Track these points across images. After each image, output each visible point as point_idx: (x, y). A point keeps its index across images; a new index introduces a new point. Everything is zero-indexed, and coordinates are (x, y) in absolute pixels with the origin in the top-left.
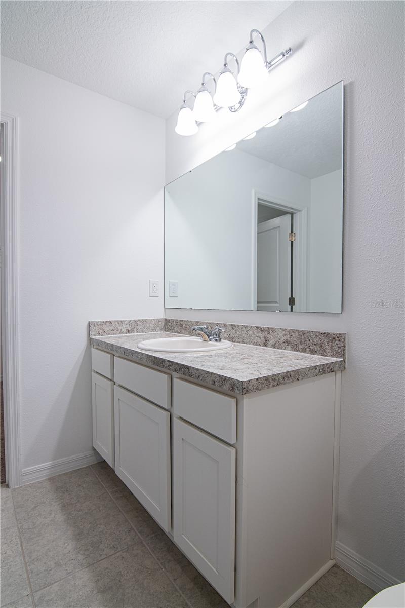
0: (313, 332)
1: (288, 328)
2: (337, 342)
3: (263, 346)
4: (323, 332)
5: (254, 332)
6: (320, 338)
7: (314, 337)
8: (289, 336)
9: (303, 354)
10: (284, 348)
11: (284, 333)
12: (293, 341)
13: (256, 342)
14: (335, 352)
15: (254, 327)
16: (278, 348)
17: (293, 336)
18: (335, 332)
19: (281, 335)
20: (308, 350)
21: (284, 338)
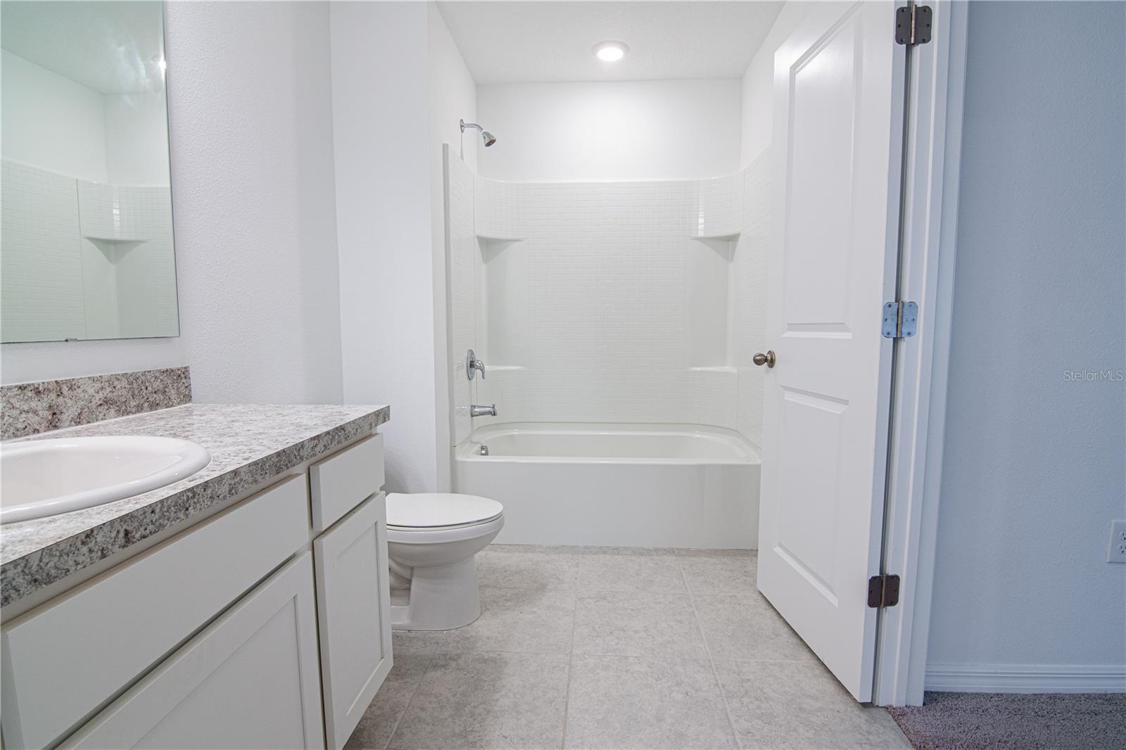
0: (149, 372)
1: (106, 374)
2: (184, 380)
3: (48, 429)
4: (165, 369)
5: (12, 401)
6: (162, 381)
7: (152, 380)
8: (109, 389)
9: (138, 415)
10: (101, 416)
11: (98, 385)
12: (119, 396)
13: (20, 426)
14: (182, 396)
15: (9, 389)
16: (89, 422)
17: (118, 387)
18: (180, 366)
19: (91, 391)
20: (146, 405)
21: (101, 395)
